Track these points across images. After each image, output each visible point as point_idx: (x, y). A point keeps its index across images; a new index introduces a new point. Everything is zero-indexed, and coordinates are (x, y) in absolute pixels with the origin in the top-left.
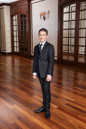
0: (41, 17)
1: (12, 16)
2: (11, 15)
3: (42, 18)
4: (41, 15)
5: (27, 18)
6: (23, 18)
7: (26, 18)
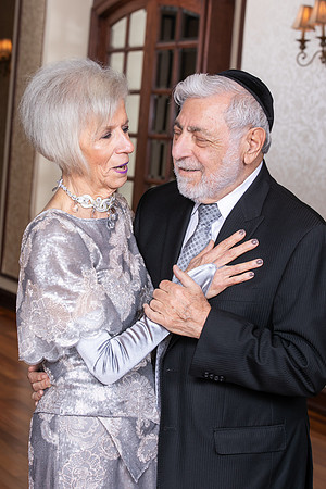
0: (303, 42)
1: (102, 21)
2: (101, 10)
3: (314, 46)
4: (304, 26)
5: (201, 43)
6: (172, 37)
7: (195, 35)
